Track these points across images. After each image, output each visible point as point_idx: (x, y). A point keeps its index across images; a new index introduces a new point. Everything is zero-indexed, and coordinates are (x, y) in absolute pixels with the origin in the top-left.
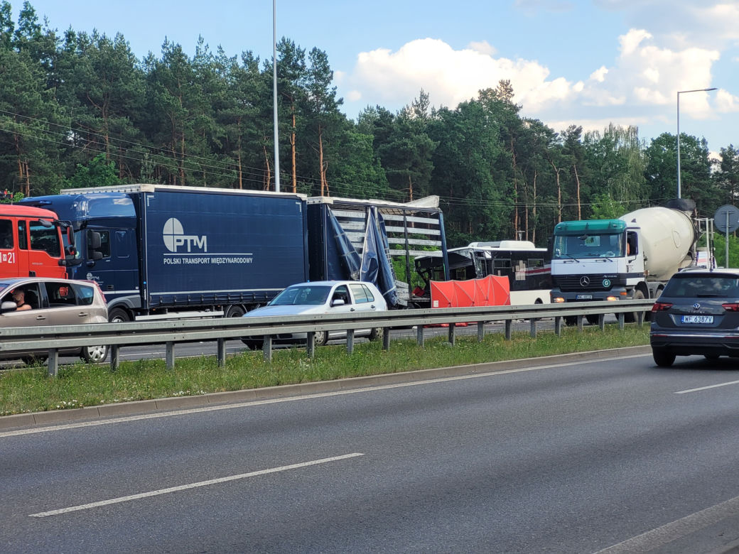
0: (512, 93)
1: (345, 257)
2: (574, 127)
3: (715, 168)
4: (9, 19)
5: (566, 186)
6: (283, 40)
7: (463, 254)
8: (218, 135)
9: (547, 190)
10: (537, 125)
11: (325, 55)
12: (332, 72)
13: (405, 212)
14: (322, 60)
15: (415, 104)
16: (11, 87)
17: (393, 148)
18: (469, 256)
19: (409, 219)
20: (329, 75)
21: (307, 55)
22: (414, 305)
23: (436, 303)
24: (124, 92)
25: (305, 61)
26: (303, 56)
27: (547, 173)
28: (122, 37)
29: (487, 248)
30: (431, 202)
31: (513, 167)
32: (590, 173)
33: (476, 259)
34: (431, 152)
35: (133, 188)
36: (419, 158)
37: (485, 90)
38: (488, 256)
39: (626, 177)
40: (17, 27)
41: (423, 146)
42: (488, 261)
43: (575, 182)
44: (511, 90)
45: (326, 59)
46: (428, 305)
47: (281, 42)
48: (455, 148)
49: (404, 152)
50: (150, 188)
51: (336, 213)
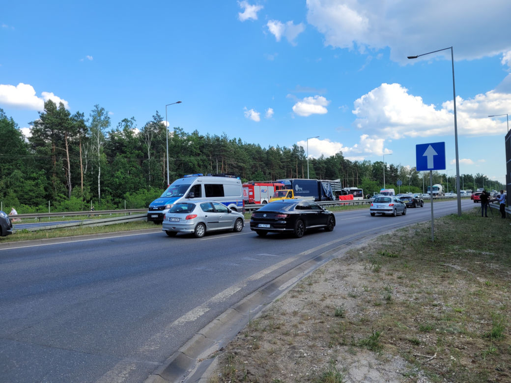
0: (342, 154)
5: (355, 174)
7: (345, 190)
10: (348, 161)
12: (304, 151)
13: (334, 182)
14: (302, 148)
15: (321, 157)
19: (335, 184)
23: (340, 200)
29: (349, 189)
31: (343, 170)
32: (360, 171)
33: (347, 191)
35: (291, 179)
39: (368, 172)
47: (294, 145)
48: (330, 167)
50: (293, 179)
51: (323, 183)
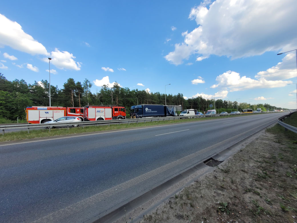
1: (169, 111)
3: (223, 102)
9: (205, 105)
10: (204, 99)
16: (154, 98)
30: (180, 105)
34: (193, 102)
35: (142, 105)
40: (158, 94)
43: (208, 104)
49: (191, 102)
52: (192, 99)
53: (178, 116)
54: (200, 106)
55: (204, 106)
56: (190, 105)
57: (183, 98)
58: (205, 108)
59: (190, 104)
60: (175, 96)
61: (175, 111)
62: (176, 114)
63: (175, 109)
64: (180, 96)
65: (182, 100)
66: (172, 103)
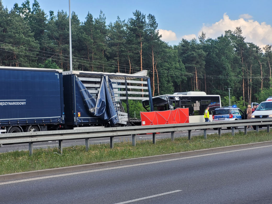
0: (241, 32)
1: (86, 101)
2: (268, 45)
4: (29, 7)
5: (265, 70)
6: (136, 11)
7: (163, 98)
8: (107, 51)
9: (256, 72)
10: (252, 45)
11: (154, 17)
12: (157, 24)
14: (153, 19)
15: (200, 38)
16: (11, 32)
17: (188, 56)
18: (166, 99)
19: (128, 81)
20: (156, 25)
21: (146, 17)
22: (132, 124)
23: (144, 123)
24: (67, 34)
25: (146, 20)
26: (145, 17)
27: (257, 65)
28: (74, 13)
33: (169, 101)
34: (204, 57)
36: (199, 60)
37: (227, 31)
38: (177, 99)
40: (32, 10)
41: (200, 54)
42: (177, 101)
43: (269, 68)
44: (241, 31)
45: (154, 18)
46: (140, 124)
47: (136, 12)
48: (214, 55)
49: (192, 57)
51: (81, 79)
52: (198, 42)
53: (129, 123)
54: (233, 77)
55: (250, 78)
56: (190, 74)
57: (157, 37)
58: (256, 90)
59: (189, 69)
60: (118, 26)
61: (117, 99)
62: (123, 118)
63: (116, 91)
64: (141, 27)
65: (150, 48)
66: (104, 62)
